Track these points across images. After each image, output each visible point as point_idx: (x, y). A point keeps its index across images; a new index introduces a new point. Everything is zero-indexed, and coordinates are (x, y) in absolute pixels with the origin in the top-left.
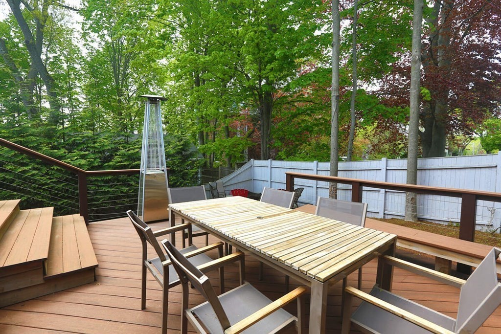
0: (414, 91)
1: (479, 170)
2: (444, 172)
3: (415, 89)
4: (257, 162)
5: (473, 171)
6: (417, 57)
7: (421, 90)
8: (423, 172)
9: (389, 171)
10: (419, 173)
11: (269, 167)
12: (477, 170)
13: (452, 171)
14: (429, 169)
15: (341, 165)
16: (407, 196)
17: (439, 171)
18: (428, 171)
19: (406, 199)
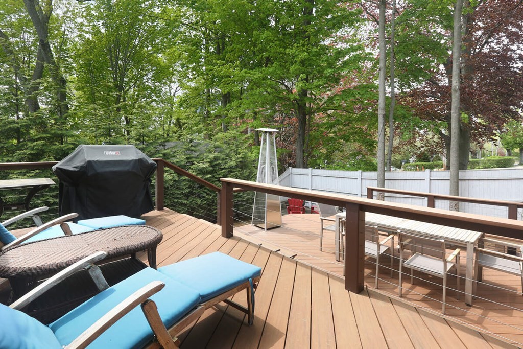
0: (455, 115)
1: (510, 181)
2: (482, 182)
3: (456, 113)
4: (295, 170)
5: (505, 182)
6: (457, 87)
7: (461, 114)
8: (463, 182)
9: (432, 181)
10: (460, 183)
11: (310, 175)
12: (508, 181)
13: (488, 181)
14: (469, 180)
15: (387, 175)
16: (451, 203)
17: (477, 181)
18: (467, 181)
19: (450, 205)
